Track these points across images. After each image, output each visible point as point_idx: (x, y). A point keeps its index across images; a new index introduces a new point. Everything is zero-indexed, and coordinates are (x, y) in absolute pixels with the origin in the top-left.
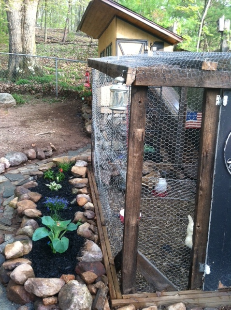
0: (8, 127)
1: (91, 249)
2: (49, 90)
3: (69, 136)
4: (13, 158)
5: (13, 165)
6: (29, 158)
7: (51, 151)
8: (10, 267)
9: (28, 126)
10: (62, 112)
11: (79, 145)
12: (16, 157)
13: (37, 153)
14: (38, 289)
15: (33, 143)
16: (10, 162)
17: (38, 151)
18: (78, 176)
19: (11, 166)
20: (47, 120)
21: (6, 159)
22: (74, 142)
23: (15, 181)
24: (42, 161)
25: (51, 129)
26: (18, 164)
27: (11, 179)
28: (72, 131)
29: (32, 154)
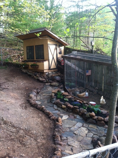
7: (38, 89)
9: (13, 80)
11: (42, 86)
13: (36, 91)
15: (26, 88)
18: (67, 95)
20: (15, 77)
22: (38, 85)
23: (44, 102)
25: (23, 81)
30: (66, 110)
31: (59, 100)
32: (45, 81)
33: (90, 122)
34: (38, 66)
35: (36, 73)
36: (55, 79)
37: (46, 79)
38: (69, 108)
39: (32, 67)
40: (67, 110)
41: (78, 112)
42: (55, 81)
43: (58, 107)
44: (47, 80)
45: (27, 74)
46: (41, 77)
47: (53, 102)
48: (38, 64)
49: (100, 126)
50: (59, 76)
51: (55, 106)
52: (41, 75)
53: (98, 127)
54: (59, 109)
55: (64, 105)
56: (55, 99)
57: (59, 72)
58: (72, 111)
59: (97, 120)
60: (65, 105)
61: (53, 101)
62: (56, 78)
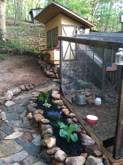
0: (2, 73)
1: (87, 138)
2: (17, 52)
3: (37, 77)
4: (14, 91)
5: (15, 94)
6: (22, 90)
7: (32, 85)
8: (52, 153)
9: (13, 72)
10: (28, 63)
11: (45, 82)
12: (16, 90)
13: (25, 87)
14: (74, 163)
15: (20, 82)
16: (13, 93)
17: (26, 86)
18: (56, 99)
19: (14, 95)
20: (21, 68)
21: (11, 91)
22: (41, 80)
23: (20, 103)
24: (29, 91)
25: (26, 73)
26: (17, 94)
27: (17, 102)
28: (37, 74)
29: (23, 88)
32: (53, 75)
34: (50, 55)
35: (47, 65)
38: (34, 121)
44: (57, 74)
46: (50, 71)
48: (50, 52)
51: (25, 112)
58: (38, 127)
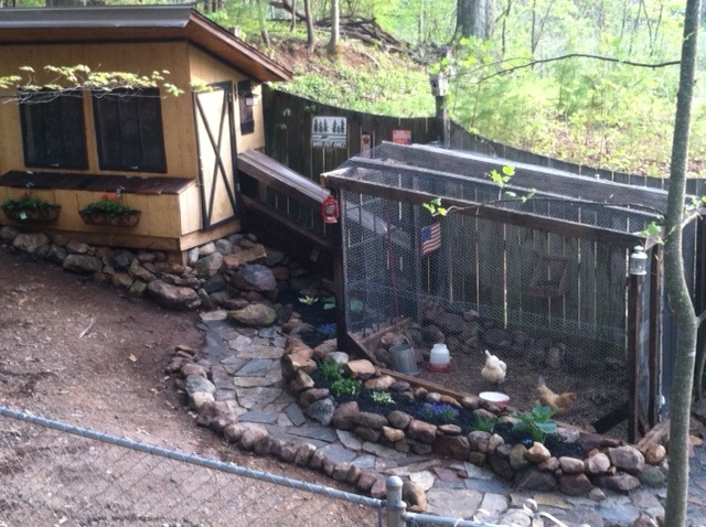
11: (193, 333)
30: (407, 449)
31: (354, 405)
32: (195, 300)
33: (530, 486)
34: (136, 213)
35: (123, 259)
36: (252, 285)
37: (196, 290)
38: (418, 440)
39: (100, 219)
40: (411, 447)
41: (464, 448)
42: (252, 294)
43: (363, 438)
44: (204, 292)
45: (59, 263)
46: (172, 282)
47: (327, 418)
48: (133, 201)
49: (575, 495)
50: (261, 261)
51: (342, 435)
52: (162, 265)
53: (570, 500)
54: (369, 447)
55: (391, 425)
56: (328, 402)
57: (253, 237)
58: (433, 451)
59: (560, 471)
60: (395, 428)
61: (325, 411)
62: (254, 278)
